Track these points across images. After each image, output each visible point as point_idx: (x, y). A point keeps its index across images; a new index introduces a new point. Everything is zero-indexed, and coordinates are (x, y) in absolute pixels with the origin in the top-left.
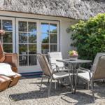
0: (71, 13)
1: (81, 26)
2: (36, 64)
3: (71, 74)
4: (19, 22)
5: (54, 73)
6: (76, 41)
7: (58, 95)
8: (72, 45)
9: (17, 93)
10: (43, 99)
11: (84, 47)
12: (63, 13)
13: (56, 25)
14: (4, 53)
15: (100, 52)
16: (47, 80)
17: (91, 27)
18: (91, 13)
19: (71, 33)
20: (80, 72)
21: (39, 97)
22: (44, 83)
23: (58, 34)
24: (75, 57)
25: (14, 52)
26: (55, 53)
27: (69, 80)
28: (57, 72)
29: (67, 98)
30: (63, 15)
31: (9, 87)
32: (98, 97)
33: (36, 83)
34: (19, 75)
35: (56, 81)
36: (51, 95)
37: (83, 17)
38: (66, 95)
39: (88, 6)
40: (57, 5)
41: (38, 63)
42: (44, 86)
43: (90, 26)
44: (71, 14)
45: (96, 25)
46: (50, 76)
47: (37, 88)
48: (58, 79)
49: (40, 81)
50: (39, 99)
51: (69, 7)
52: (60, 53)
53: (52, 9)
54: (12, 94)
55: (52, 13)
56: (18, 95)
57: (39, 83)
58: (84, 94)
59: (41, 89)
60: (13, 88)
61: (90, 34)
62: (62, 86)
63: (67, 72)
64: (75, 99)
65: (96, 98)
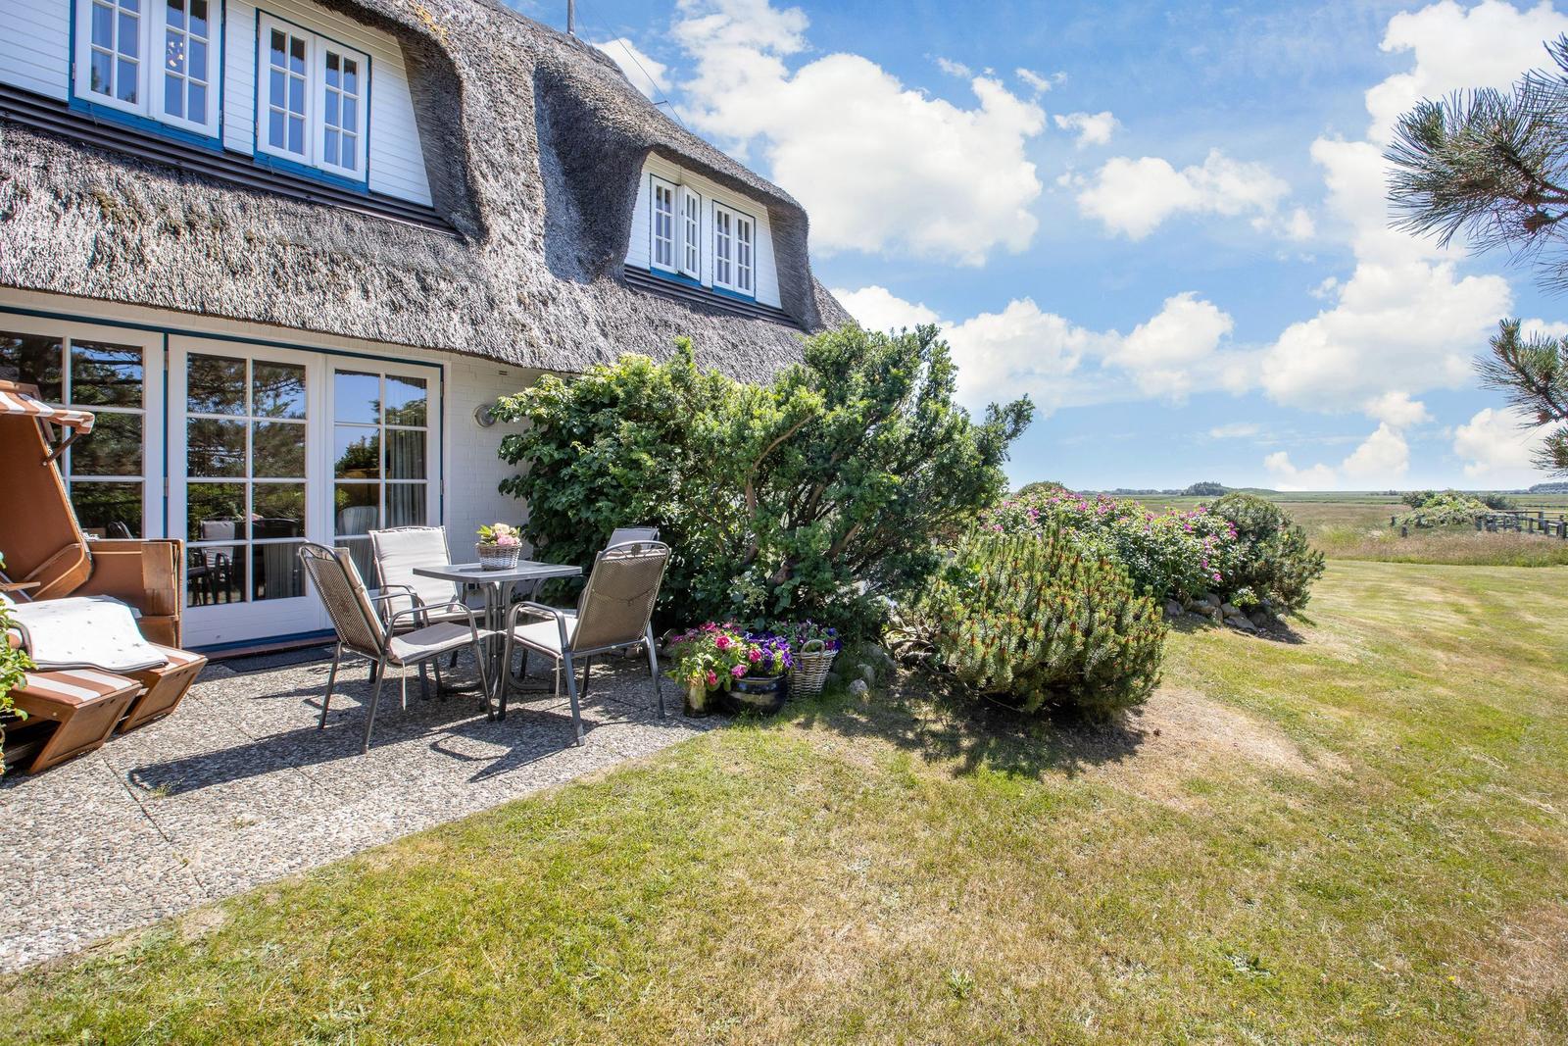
0: (501, 334)
1: (548, 401)
2: (299, 590)
3: (482, 633)
4: (193, 358)
5: (400, 632)
6: (524, 466)
7: (420, 735)
8: (504, 487)
9: (183, 753)
10: (338, 764)
11: (561, 500)
12: (460, 335)
13: (421, 383)
14: (85, 538)
15: (625, 523)
16: (364, 673)
17: (596, 408)
18: (601, 341)
19: (500, 431)
20: (524, 619)
21: (316, 757)
22: (347, 688)
23: (432, 430)
24: (505, 551)
25: (152, 530)
26: (409, 532)
27: (475, 660)
28: (419, 625)
29: (462, 744)
30: (459, 343)
31: (120, 730)
32: (604, 720)
33: (299, 693)
34: (193, 658)
35: (414, 671)
36: (380, 741)
37: (560, 359)
38: (459, 731)
39: (588, 305)
40: (425, 288)
41: (310, 585)
42: (341, 702)
43: (591, 402)
44: (499, 338)
45: (614, 401)
46: (377, 653)
47: (306, 717)
48: (421, 661)
49: (323, 680)
50: (314, 769)
51: (491, 303)
52: (439, 532)
53: (395, 308)
54: (146, 763)
55: (400, 328)
56: (182, 765)
57: (317, 691)
58: (545, 718)
59: (323, 719)
60: (152, 734)
61: (588, 443)
62: (445, 692)
63: (463, 622)
64: (499, 741)
65: (589, 726)
